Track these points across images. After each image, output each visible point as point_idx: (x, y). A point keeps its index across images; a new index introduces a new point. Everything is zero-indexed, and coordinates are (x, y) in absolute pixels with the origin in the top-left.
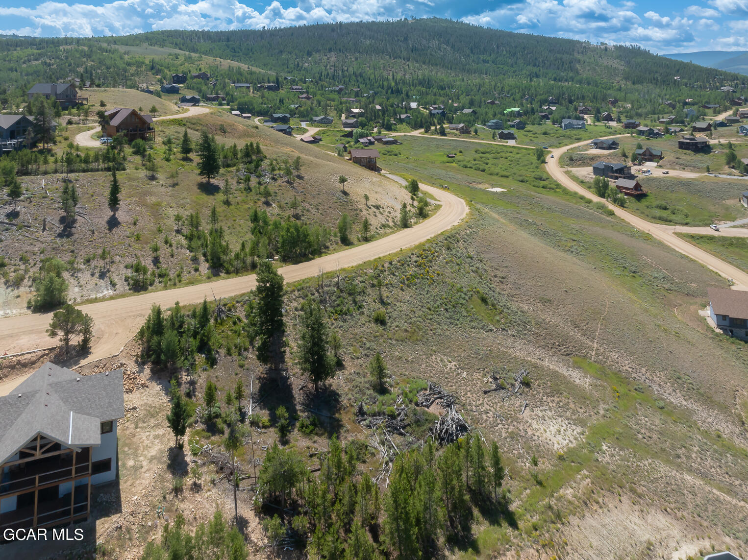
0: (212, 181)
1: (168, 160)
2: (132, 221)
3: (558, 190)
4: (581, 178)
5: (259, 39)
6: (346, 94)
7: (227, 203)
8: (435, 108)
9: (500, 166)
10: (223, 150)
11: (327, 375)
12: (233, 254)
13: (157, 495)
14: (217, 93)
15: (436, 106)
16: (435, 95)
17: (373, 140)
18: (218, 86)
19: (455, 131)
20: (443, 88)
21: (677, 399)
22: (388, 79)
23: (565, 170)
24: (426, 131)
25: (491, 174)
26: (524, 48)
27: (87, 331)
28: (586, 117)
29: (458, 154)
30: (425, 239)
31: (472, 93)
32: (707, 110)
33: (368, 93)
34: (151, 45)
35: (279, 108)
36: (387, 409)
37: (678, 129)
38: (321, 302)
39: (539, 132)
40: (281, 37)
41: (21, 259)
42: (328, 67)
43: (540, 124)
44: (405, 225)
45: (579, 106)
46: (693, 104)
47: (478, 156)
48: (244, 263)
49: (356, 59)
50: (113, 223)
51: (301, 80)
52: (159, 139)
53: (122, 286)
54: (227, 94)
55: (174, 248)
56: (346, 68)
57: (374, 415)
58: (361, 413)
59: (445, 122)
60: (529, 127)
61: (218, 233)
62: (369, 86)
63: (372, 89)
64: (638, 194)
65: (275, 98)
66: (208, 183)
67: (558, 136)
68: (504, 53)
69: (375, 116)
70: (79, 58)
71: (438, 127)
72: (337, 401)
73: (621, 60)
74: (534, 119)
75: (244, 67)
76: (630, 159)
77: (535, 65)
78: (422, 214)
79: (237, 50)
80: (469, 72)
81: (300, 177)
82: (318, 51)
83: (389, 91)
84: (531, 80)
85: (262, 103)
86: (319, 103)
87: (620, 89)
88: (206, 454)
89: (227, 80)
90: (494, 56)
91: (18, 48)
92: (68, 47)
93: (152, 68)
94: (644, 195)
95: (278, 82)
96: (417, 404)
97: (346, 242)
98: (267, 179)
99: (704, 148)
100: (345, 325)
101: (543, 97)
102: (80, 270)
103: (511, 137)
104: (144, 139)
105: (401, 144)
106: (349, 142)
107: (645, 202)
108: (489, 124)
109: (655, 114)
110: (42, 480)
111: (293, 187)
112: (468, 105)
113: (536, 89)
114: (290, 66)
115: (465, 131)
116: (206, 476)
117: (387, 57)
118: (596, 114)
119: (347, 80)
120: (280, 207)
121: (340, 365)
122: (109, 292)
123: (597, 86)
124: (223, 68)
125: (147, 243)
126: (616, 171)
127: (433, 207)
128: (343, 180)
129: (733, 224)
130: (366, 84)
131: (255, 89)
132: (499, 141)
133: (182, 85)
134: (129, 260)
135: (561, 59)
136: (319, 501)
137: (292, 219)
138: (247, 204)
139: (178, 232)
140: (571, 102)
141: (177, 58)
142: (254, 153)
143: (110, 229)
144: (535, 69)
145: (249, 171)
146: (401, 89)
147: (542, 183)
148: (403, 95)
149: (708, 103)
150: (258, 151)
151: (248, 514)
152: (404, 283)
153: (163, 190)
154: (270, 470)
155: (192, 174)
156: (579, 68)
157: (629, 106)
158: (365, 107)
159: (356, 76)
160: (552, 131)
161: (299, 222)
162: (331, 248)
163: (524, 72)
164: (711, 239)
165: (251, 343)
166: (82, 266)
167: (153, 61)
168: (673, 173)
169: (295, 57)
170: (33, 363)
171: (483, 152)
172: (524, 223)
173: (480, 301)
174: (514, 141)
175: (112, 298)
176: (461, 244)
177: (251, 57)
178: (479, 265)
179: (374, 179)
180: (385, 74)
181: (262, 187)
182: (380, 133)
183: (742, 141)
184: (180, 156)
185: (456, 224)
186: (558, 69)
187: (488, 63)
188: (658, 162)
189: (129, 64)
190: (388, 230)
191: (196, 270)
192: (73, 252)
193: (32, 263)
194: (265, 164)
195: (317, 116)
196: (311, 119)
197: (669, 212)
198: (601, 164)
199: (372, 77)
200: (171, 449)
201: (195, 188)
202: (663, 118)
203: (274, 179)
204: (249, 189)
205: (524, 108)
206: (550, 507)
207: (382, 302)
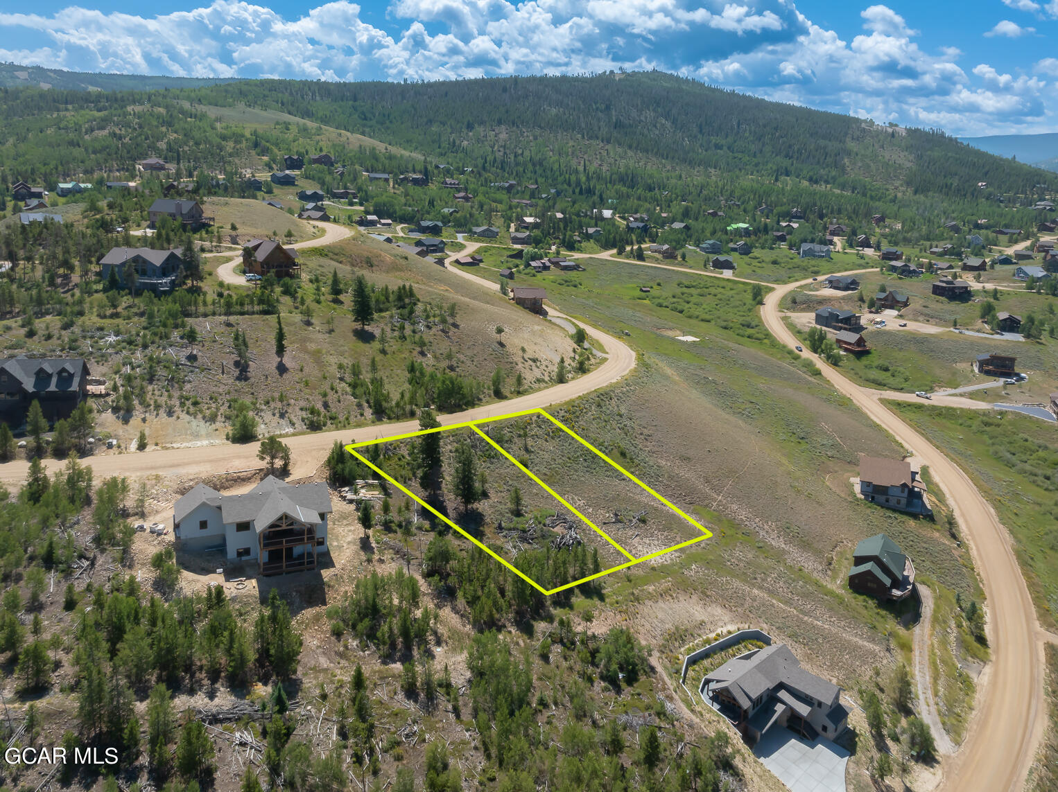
0: (366, 328)
1: (318, 302)
2: (297, 367)
3: (766, 341)
4: (799, 327)
5: (400, 98)
6: (518, 193)
7: (383, 352)
8: (636, 219)
9: (704, 306)
10: (373, 292)
11: (475, 500)
12: (394, 403)
13: (356, 563)
14: (345, 187)
15: (638, 216)
16: (639, 199)
17: (548, 264)
18: (346, 178)
19: (656, 255)
20: (651, 189)
21: (778, 542)
22: (577, 172)
23: (783, 315)
24: (620, 253)
25: (690, 317)
26: (776, 129)
27: (286, 458)
28: (836, 239)
29: (655, 287)
30: (577, 395)
31: (690, 198)
32: (1001, 237)
33: (548, 193)
34: (250, 106)
35: (428, 213)
36: (520, 526)
37: (946, 265)
38: (472, 446)
39: (767, 259)
40: (430, 98)
41: (211, 399)
42: (496, 148)
43: (772, 248)
44: (561, 380)
45: (831, 223)
46: (987, 227)
47: (679, 291)
48: (404, 410)
49: (536, 138)
50: (282, 369)
51: (457, 169)
52: (305, 276)
53: (300, 426)
54: (360, 189)
55: (340, 394)
56: (520, 152)
57: (510, 529)
58: (500, 528)
59: (647, 239)
60: (756, 252)
61: (378, 382)
62: (550, 181)
63: (554, 186)
64: (860, 351)
65: (423, 197)
66: (363, 329)
67: (790, 266)
68: (747, 134)
69: (554, 228)
70: (157, 127)
71: (635, 247)
72: (482, 519)
73: (911, 153)
74: (766, 241)
75: (381, 147)
76: (866, 305)
77: (787, 156)
78: (582, 369)
79: (369, 115)
80: (692, 163)
81: (455, 326)
82: (482, 123)
83: (577, 190)
84: (777, 180)
85: (405, 205)
86: (481, 206)
87: (894, 200)
88: (386, 543)
89: (357, 167)
90: (730, 139)
91: (70, 107)
92: (138, 108)
93: (256, 145)
94: (867, 352)
95: (426, 172)
96: (545, 525)
97: (499, 395)
98: (421, 327)
99: (962, 295)
100: (492, 467)
101: (784, 208)
102: (262, 410)
103: (728, 265)
104: (292, 277)
105: (584, 270)
106: (517, 266)
107: (865, 361)
108: (704, 246)
109: (928, 239)
110: (287, 542)
111: (448, 337)
112: (680, 216)
113: (777, 196)
114: (443, 145)
115: (669, 256)
116: (387, 556)
117: (579, 136)
118: (849, 237)
119: (521, 169)
120: (435, 357)
121: (485, 495)
122: (290, 430)
123: (864, 195)
124: (351, 147)
125: (315, 389)
126: (841, 321)
127: (598, 361)
128: (500, 331)
129: (953, 391)
130: (547, 177)
131: (396, 182)
132: (712, 271)
133: (297, 172)
134: (302, 403)
135: (825, 148)
136: (465, 570)
137: (447, 371)
138: (404, 354)
139: (341, 379)
140: (821, 217)
141: (288, 129)
142: (407, 297)
143: (281, 375)
144: (786, 163)
145: (403, 317)
146: (595, 187)
147: (750, 331)
148: (596, 198)
149: (1006, 226)
150: (411, 294)
151: (418, 577)
152: (549, 435)
153: (320, 336)
154: (432, 550)
155: (346, 319)
156: (847, 164)
157: (899, 226)
158: (542, 215)
159: (534, 165)
160: (785, 260)
161: (452, 374)
162: (484, 400)
163: (770, 165)
164: (920, 407)
165: (414, 475)
166: (264, 407)
167: (255, 133)
168: (913, 326)
169: (449, 130)
170: (249, 479)
171: (688, 285)
172: (702, 382)
173: (619, 455)
174: (731, 271)
175: (294, 435)
176: (613, 402)
177: (388, 128)
178: (628, 423)
179: (536, 328)
180: (574, 163)
181: (417, 337)
182: (558, 253)
183: (1014, 287)
184: (331, 297)
185: (614, 381)
186: (818, 162)
187: (721, 149)
188: (899, 310)
189: (224, 138)
190: (542, 385)
191: (362, 415)
192: (253, 394)
193: (221, 403)
194: (419, 307)
195: (478, 225)
196: (470, 231)
197: (888, 374)
198: (825, 310)
199: (556, 166)
200: (361, 539)
201: (351, 335)
202: (937, 247)
203: (429, 327)
204: (403, 338)
205: (755, 224)
206: (633, 594)
207: (527, 450)
